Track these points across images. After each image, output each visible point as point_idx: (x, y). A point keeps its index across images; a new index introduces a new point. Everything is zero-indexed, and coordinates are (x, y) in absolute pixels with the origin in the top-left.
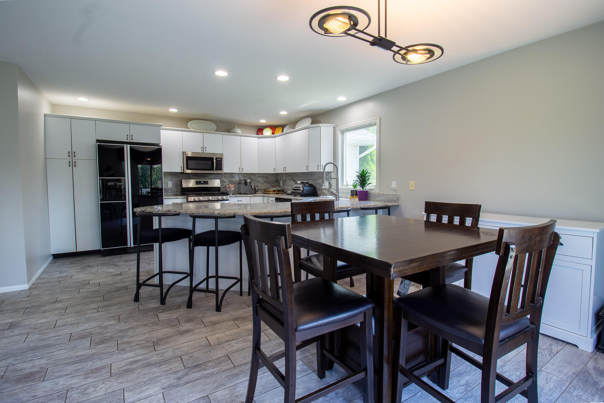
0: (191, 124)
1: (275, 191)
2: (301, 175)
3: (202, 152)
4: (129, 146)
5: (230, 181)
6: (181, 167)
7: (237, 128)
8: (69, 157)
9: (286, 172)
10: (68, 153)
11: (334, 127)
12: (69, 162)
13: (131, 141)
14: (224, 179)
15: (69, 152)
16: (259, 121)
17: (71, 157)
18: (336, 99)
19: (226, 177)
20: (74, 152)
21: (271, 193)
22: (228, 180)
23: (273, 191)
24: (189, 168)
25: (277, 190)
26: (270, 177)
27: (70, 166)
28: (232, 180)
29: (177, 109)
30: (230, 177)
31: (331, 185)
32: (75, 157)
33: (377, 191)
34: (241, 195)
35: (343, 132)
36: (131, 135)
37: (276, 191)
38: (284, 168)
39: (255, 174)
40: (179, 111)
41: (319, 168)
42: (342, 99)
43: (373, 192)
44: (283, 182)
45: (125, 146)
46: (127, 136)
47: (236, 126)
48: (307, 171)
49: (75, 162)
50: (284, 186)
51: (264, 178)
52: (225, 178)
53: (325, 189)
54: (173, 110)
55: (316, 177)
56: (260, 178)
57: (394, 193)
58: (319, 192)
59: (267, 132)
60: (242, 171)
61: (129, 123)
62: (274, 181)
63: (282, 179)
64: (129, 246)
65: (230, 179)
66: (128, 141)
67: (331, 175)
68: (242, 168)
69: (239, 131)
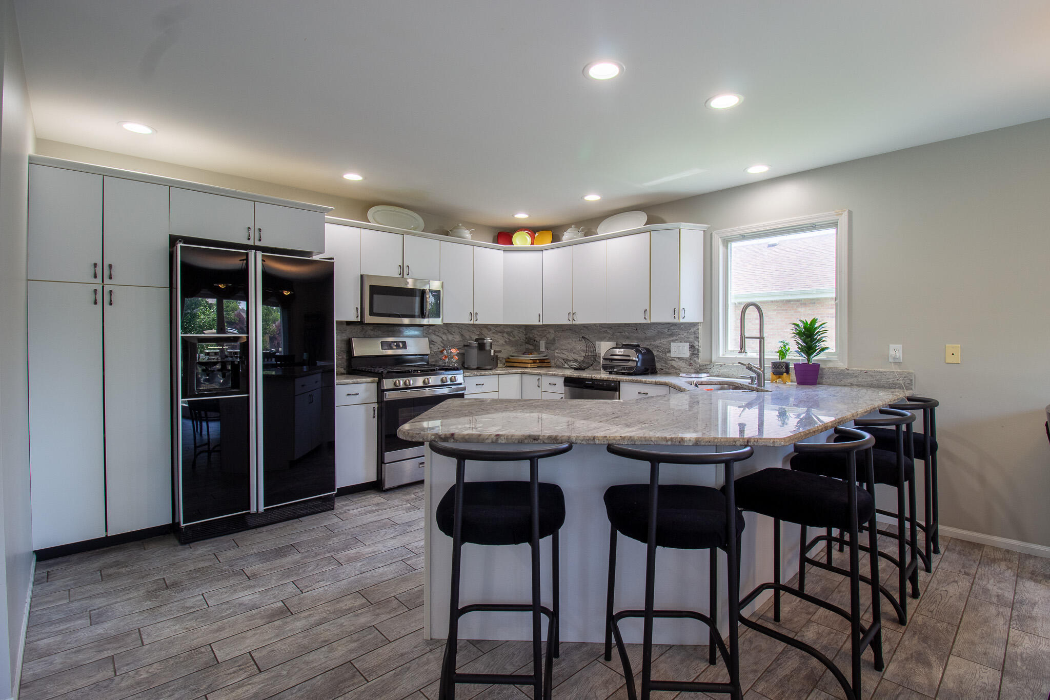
0: (375, 212)
1: (535, 361)
2: (605, 330)
3: (399, 276)
4: (260, 254)
5: (444, 340)
6: (357, 310)
7: (463, 227)
8: (95, 277)
9: (574, 323)
10: (93, 266)
11: (704, 231)
12: (96, 291)
13: (256, 244)
14: (434, 338)
15: (95, 265)
16: (513, 216)
17: (99, 280)
18: (744, 170)
19: (437, 333)
20: (110, 266)
21: (529, 365)
22: (441, 339)
23: (532, 361)
24: (375, 311)
25: (539, 359)
26: (516, 332)
27: (96, 303)
28: (447, 339)
29: (361, 175)
30: (444, 333)
31: (698, 350)
32: (111, 278)
33: (842, 365)
34: (483, 372)
35: (726, 242)
36: (257, 228)
37: (538, 361)
38: (571, 315)
39: (489, 327)
40: (365, 178)
41: (677, 316)
42: (758, 170)
43: (830, 365)
44: (546, 343)
45: (252, 253)
46: (247, 230)
47: (461, 225)
48: (644, 321)
49: (111, 292)
50: (549, 351)
51: (505, 335)
52: (435, 334)
53: (678, 358)
54: (353, 177)
55: (650, 333)
56: (499, 334)
57: (895, 369)
58: (658, 366)
59: (521, 239)
60: (475, 320)
61: (254, 200)
62: (522, 340)
63: (545, 336)
64: (253, 510)
65: (444, 337)
66: (251, 243)
67: (698, 329)
68: (475, 313)
69: (467, 234)
